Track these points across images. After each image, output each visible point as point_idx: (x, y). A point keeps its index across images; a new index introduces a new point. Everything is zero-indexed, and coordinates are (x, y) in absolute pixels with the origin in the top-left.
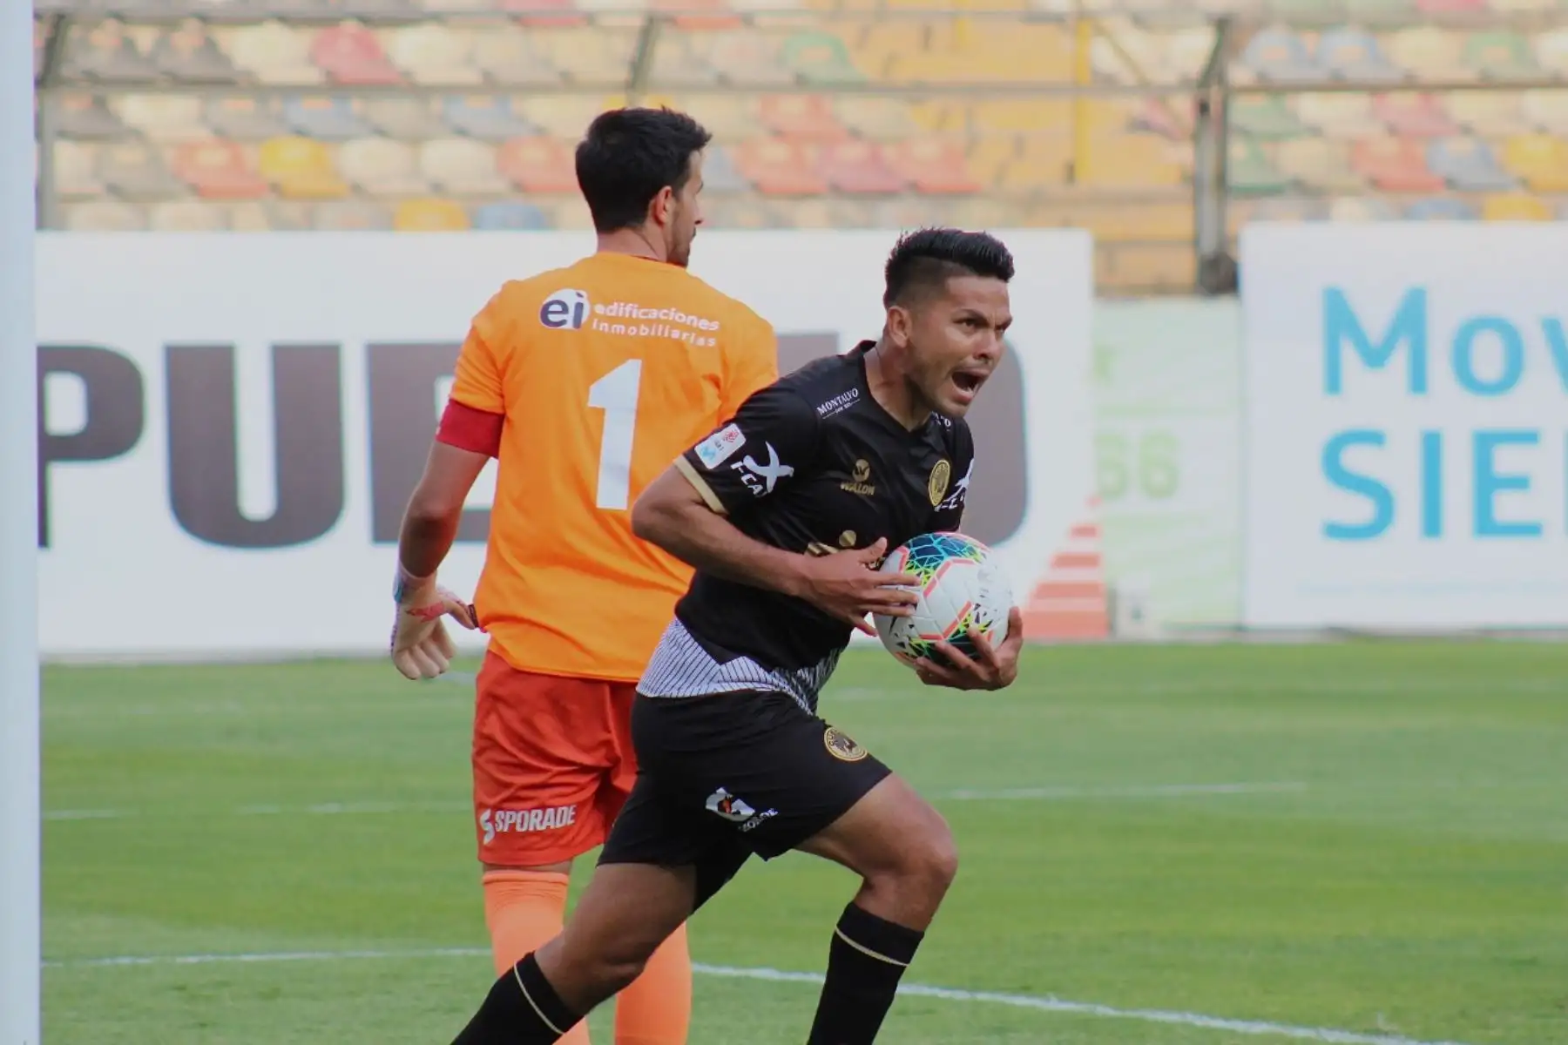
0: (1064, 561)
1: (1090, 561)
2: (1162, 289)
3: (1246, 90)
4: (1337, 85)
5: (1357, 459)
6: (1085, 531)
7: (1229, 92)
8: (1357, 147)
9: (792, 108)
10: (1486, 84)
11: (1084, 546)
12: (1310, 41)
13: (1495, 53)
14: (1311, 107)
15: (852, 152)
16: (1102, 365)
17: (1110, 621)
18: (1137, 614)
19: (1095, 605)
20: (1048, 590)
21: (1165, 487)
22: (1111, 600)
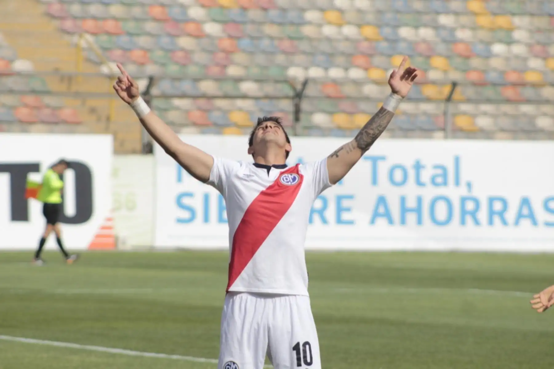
0: (104, 228)
1: (110, 228)
2: (134, 152)
3: (157, 97)
4: (183, 96)
5: (186, 201)
6: (109, 219)
7: (153, 97)
8: (187, 112)
9: (30, 100)
10: (226, 97)
11: (109, 224)
12: (177, 84)
13: (228, 88)
14: (177, 102)
15: (47, 112)
16: (115, 173)
17: (115, 244)
18: (124, 243)
19: (110, 241)
20: (98, 236)
21: (131, 208)
22: (116, 239)
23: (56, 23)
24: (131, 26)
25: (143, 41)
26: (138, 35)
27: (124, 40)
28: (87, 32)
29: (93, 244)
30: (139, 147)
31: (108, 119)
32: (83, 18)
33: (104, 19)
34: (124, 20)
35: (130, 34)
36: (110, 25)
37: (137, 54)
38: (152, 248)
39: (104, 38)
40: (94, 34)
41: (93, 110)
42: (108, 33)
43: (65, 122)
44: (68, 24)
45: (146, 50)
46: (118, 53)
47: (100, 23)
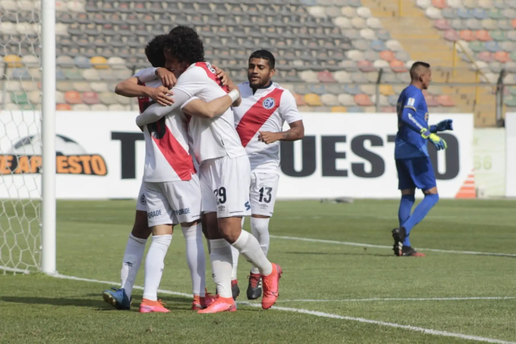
0: (467, 182)
1: (472, 182)
2: (493, 126)
6: (471, 176)
11: (471, 179)
16: (475, 141)
17: (476, 195)
18: (482, 194)
19: (473, 192)
20: (463, 188)
21: (489, 167)
22: (477, 190)
23: (441, 34)
24: (497, 34)
25: (505, 45)
26: (501, 41)
27: (491, 45)
28: (463, 39)
29: (459, 195)
30: (494, 122)
31: (475, 102)
32: (461, 30)
33: (477, 30)
34: (493, 30)
35: (496, 40)
36: (482, 34)
37: (501, 55)
38: (504, 197)
39: (476, 44)
40: (468, 41)
41: (464, 97)
42: (480, 40)
43: (442, 105)
44: (450, 34)
45: (507, 52)
46: (486, 54)
47: (474, 33)
